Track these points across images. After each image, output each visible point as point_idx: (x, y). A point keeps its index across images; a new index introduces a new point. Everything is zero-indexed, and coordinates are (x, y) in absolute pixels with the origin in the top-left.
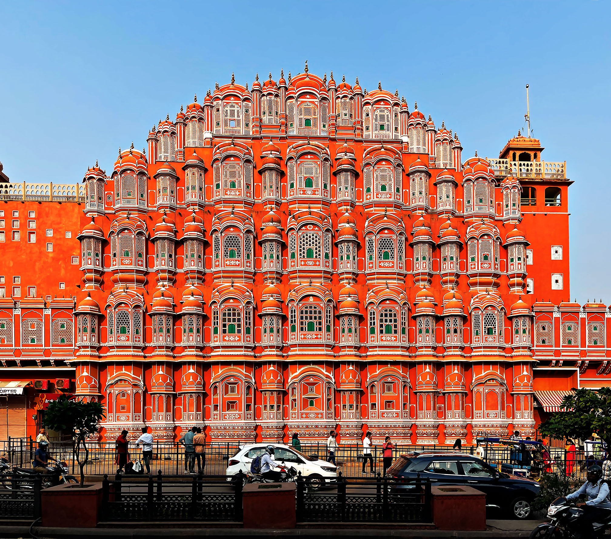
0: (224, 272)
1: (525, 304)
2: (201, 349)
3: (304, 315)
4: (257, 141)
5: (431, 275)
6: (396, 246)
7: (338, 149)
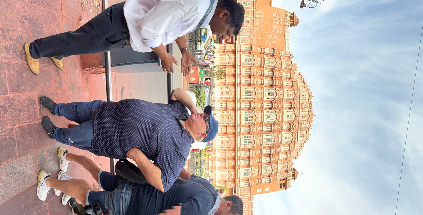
0: (264, 91)
1: (253, 184)
2: (240, 84)
3: (250, 116)
4: (298, 102)
5: (262, 154)
6: (270, 143)
7: (296, 125)
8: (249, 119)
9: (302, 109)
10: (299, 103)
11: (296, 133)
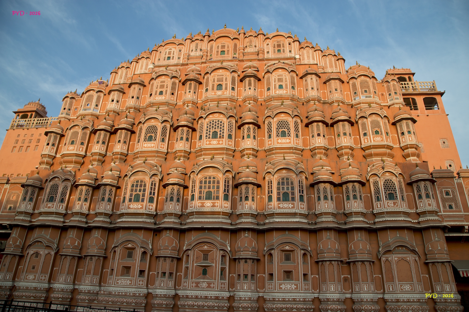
0: (141, 152)
1: (423, 170)
2: (110, 216)
3: (203, 185)
4: (185, 67)
5: (327, 149)
6: (292, 126)
7: (245, 66)
8: (213, 188)
9: (204, 57)
10: (187, 64)
11: (269, 64)
